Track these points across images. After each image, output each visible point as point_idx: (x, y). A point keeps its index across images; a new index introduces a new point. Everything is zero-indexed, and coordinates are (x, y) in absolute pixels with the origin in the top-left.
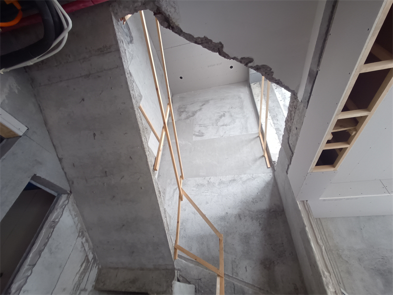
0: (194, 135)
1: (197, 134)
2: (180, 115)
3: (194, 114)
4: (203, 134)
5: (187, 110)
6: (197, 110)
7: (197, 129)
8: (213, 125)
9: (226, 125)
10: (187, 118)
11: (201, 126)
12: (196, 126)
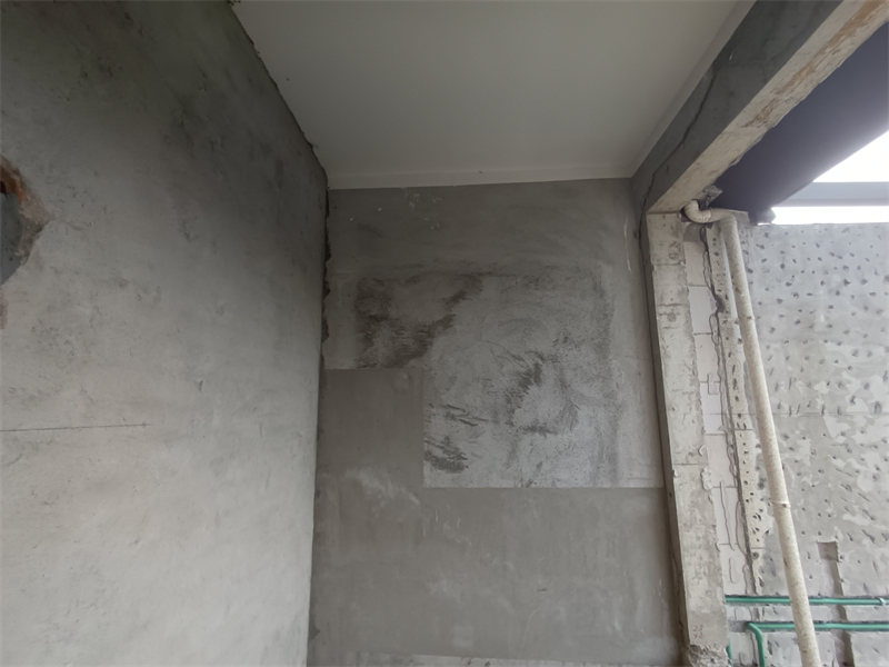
0: (429, 456)
1: (439, 453)
3: (424, 339)
4: (460, 457)
5: (392, 312)
6: (435, 326)
7: (438, 427)
8: (496, 422)
9: (543, 430)
11: (453, 417)
12: (434, 410)
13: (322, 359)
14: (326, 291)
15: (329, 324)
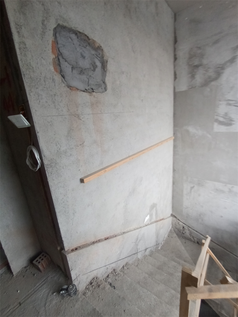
0: (217, 121)
1: (221, 119)
2: (193, 77)
3: (219, 71)
4: (231, 120)
5: (205, 62)
6: (225, 63)
7: (222, 109)
10: (206, 83)
11: (230, 105)
12: (221, 103)
13: (174, 88)
14: (175, 59)
15: (177, 73)
